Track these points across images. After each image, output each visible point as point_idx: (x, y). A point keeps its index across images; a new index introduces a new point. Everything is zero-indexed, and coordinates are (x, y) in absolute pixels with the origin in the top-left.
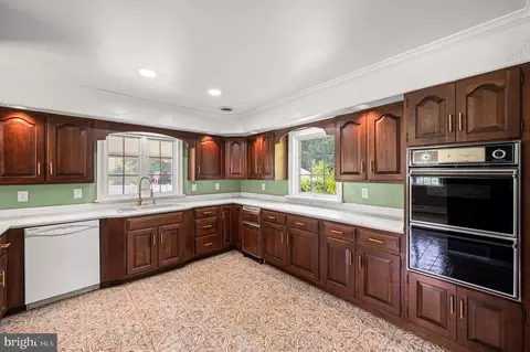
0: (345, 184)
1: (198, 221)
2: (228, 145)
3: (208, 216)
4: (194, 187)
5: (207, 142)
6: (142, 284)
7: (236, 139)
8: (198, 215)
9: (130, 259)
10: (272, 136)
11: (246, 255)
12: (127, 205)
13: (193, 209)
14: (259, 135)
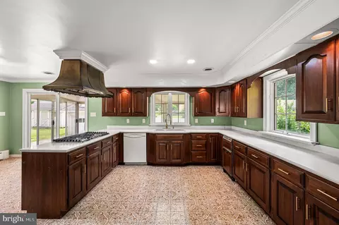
0: (319, 124)
1: (193, 141)
2: (217, 94)
3: (199, 139)
4: (197, 121)
5: (202, 92)
6: (162, 168)
7: (222, 89)
8: (193, 138)
9: (157, 154)
10: (245, 83)
11: (225, 171)
12: (161, 128)
13: (190, 134)
14: (237, 83)
